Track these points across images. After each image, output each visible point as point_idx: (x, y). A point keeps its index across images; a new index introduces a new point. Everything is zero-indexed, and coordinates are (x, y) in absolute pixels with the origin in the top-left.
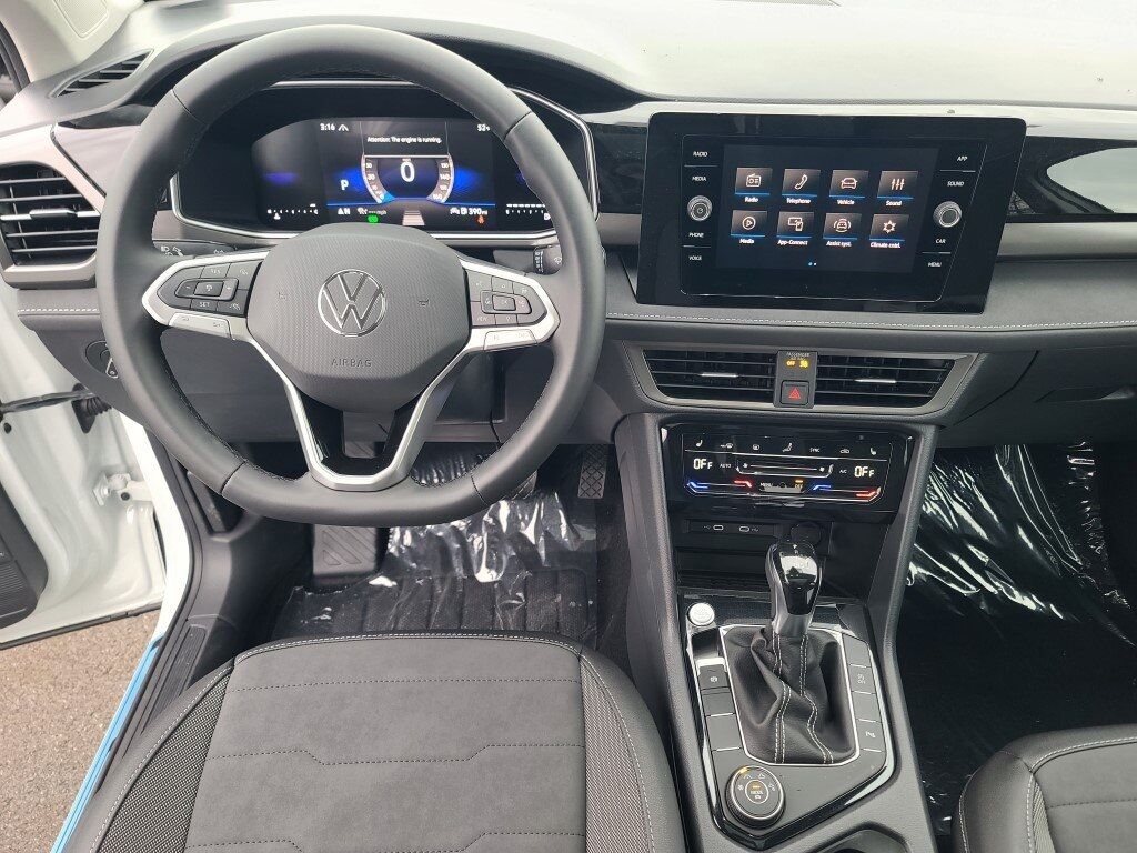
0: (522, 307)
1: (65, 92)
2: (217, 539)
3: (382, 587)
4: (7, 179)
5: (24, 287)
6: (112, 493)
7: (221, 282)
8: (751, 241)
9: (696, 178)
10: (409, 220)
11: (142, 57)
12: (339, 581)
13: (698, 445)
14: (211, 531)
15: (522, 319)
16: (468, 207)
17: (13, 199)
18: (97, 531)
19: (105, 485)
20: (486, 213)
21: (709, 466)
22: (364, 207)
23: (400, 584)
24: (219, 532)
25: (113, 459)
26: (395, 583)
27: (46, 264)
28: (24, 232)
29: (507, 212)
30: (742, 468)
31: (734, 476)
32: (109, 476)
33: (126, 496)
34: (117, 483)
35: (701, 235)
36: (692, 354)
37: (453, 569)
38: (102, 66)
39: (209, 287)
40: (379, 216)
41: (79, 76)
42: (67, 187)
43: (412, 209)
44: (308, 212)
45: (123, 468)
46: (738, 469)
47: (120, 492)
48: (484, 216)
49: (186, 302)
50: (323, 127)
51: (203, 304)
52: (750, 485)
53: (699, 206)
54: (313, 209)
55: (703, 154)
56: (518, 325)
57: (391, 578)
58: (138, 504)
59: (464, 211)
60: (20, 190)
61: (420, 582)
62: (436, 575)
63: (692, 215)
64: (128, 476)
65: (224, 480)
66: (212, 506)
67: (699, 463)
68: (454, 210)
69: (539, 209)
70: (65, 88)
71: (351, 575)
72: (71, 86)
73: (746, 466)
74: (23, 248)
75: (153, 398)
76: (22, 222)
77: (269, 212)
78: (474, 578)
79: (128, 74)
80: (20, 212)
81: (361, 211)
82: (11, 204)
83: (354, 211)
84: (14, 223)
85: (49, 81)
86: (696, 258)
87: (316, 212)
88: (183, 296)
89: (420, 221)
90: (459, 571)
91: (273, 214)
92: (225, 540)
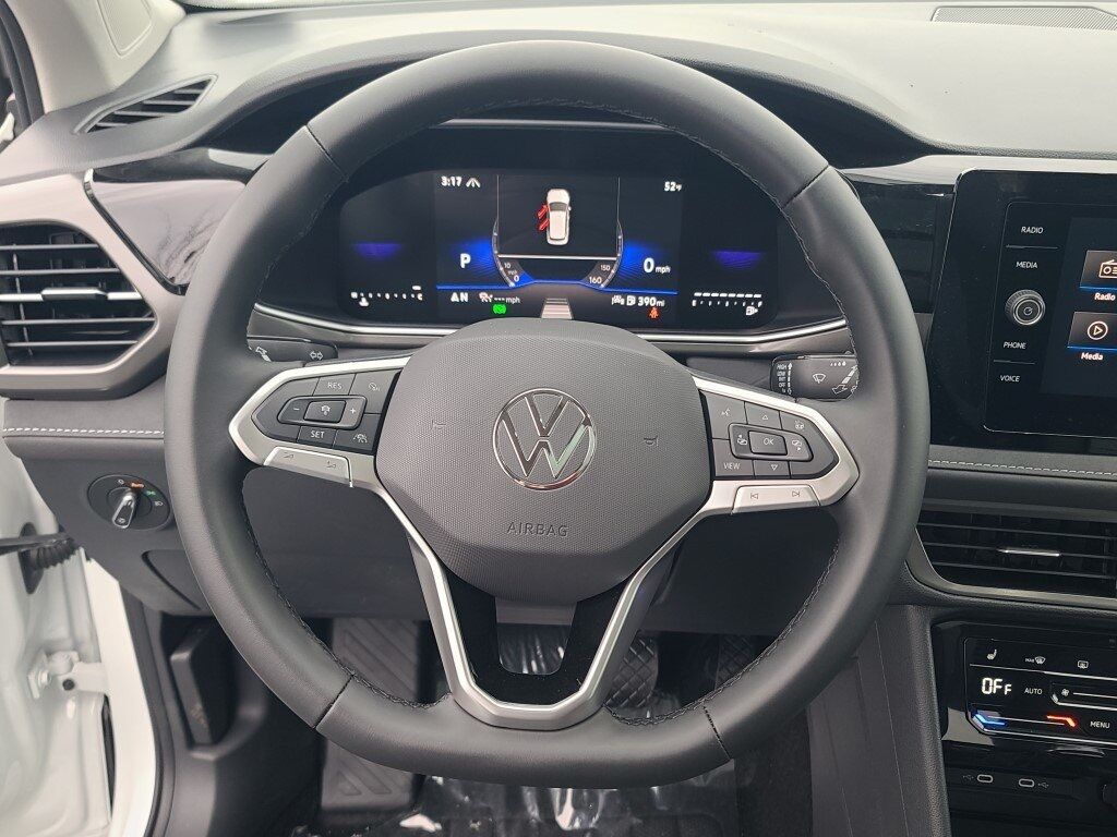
0: (797, 448)
1: (97, 128)
2: (199, 755)
3: (420, 832)
4: (11, 244)
5: (17, 396)
6: (52, 678)
7: (343, 400)
8: (1098, 357)
9: (1022, 264)
10: (549, 311)
11: (202, 85)
12: (356, 820)
13: (991, 657)
14: (191, 743)
15: (797, 469)
16: (637, 295)
17: (16, 272)
18: (24, 733)
19: (43, 667)
20: (662, 303)
21: (1007, 690)
22: (489, 293)
23: (446, 826)
24: (202, 745)
25: (58, 630)
26: (439, 826)
27: (54, 365)
28: (26, 319)
29: (694, 303)
30: (1061, 698)
31: (1045, 707)
32: (49, 654)
33: (69, 685)
34: (60, 664)
35: (1022, 346)
36: (979, 519)
37: (524, 808)
38: (146, 95)
39: (326, 409)
40: (509, 305)
41: (115, 107)
42: (99, 256)
43: (557, 297)
44: (409, 296)
45: (69, 644)
46: (1055, 698)
47: (62, 679)
48: (659, 308)
49: (291, 431)
50: (445, 181)
51: (315, 434)
52: (1072, 723)
53: (1026, 305)
54: (416, 292)
55: (1037, 230)
56: (790, 477)
57: (433, 817)
58: (83, 697)
59: (631, 300)
60: (27, 260)
61: (476, 826)
62: (499, 816)
63: (1016, 317)
64: (74, 655)
65: (322, 709)
66: (199, 706)
67: (991, 686)
68: (617, 299)
69: (740, 300)
70: (96, 122)
71: (375, 811)
72: (103, 120)
73: (1065, 692)
74: (24, 341)
75: (231, 577)
76: (26, 304)
77: (354, 295)
78: (555, 823)
79: (186, 107)
80: (24, 290)
81: (484, 296)
82: (13, 278)
83: (474, 298)
84: (16, 304)
85: (72, 112)
86: (1010, 378)
87: (420, 297)
88: (287, 422)
89: (565, 312)
90: (534, 812)
91: (359, 299)
92: (209, 756)
